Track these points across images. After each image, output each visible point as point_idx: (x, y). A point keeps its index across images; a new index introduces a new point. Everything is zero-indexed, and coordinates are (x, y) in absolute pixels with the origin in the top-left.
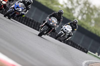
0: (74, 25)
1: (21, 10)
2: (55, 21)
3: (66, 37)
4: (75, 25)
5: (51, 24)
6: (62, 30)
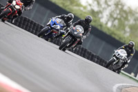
0: (129, 49)
2: (80, 30)
4: (131, 48)
6: (114, 56)
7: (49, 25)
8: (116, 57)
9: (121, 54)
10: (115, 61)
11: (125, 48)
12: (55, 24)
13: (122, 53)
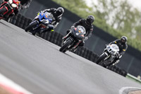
0: (121, 44)
1: (48, 22)
2: (82, 31)
3: (112, 61)
4: (124, 44)
5: (77, 34)
6: (106, 51)
7: (38, 19)
8: (108, 53)
9: (113, 50)
10: (106, 56)
11: (117, 43)
12: (43, 18)
13: (114, 48)
